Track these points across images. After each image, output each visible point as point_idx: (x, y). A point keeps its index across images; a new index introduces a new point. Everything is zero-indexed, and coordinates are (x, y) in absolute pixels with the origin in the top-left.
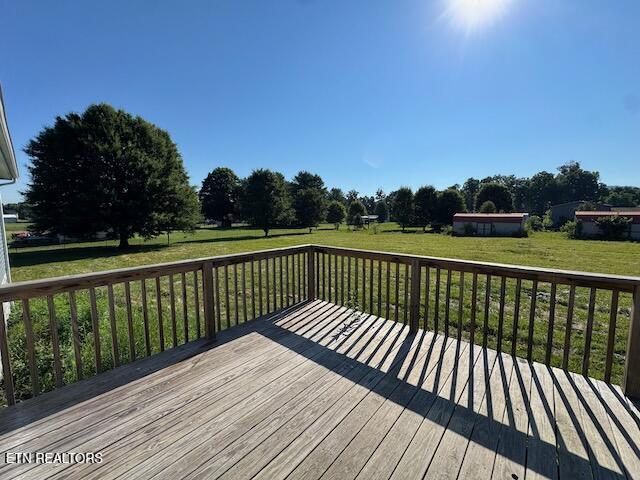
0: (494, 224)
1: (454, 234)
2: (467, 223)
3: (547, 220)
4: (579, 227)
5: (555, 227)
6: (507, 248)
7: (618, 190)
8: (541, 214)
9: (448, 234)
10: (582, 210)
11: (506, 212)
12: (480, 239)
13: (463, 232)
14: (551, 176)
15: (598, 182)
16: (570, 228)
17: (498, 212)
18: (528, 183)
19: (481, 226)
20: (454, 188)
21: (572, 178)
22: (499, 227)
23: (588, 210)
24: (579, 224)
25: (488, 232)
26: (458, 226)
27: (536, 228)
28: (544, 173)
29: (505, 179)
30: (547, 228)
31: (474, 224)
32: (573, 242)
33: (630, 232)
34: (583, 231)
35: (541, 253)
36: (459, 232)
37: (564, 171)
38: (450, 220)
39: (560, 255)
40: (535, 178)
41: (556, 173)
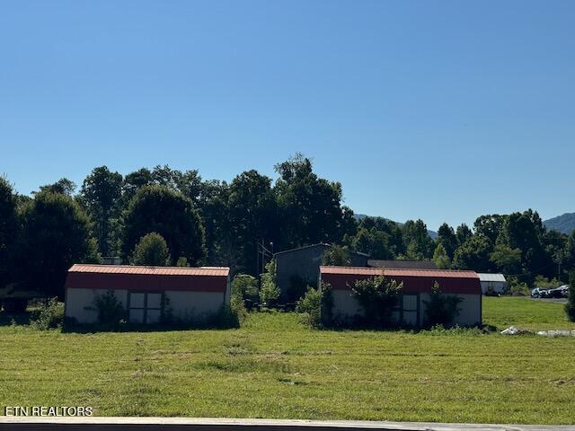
0: (170, 294)
1: (70, 324)
2: (102, 292)
3: (269, 286)
4: (328, 301)
5: (286, 301)
6: (204, 357)
7: (369, 222)
8: (255, 269)
9: (53, 325)
10: (329, 263)
11: (194, 265)
12: (137, 336)
13: (93, 317)
14: (264, 182)
15: (342, 204)
16: (314, 302)
17: (174, 264)
18: (224, 192)
19: (138, 299)
20: (58, 188)
21: (300, 191)
22: (181, 302)
23: (340, 263)
24: (328, 294)
25: (155, 315)
26: (79, 300)
27: (252, 304)
28: (253, 174)
29: (179, 178)
30: (273, 304)
31: (121, 295)
32: (322, 335)
33: (402, 310)
34: (334, 311)
35: (277, 367)
36: (82, 317)
37: (287, 175)
38: (56, 284)
39: (311, 369)
40: (238, 184)
41: (275, 178)
